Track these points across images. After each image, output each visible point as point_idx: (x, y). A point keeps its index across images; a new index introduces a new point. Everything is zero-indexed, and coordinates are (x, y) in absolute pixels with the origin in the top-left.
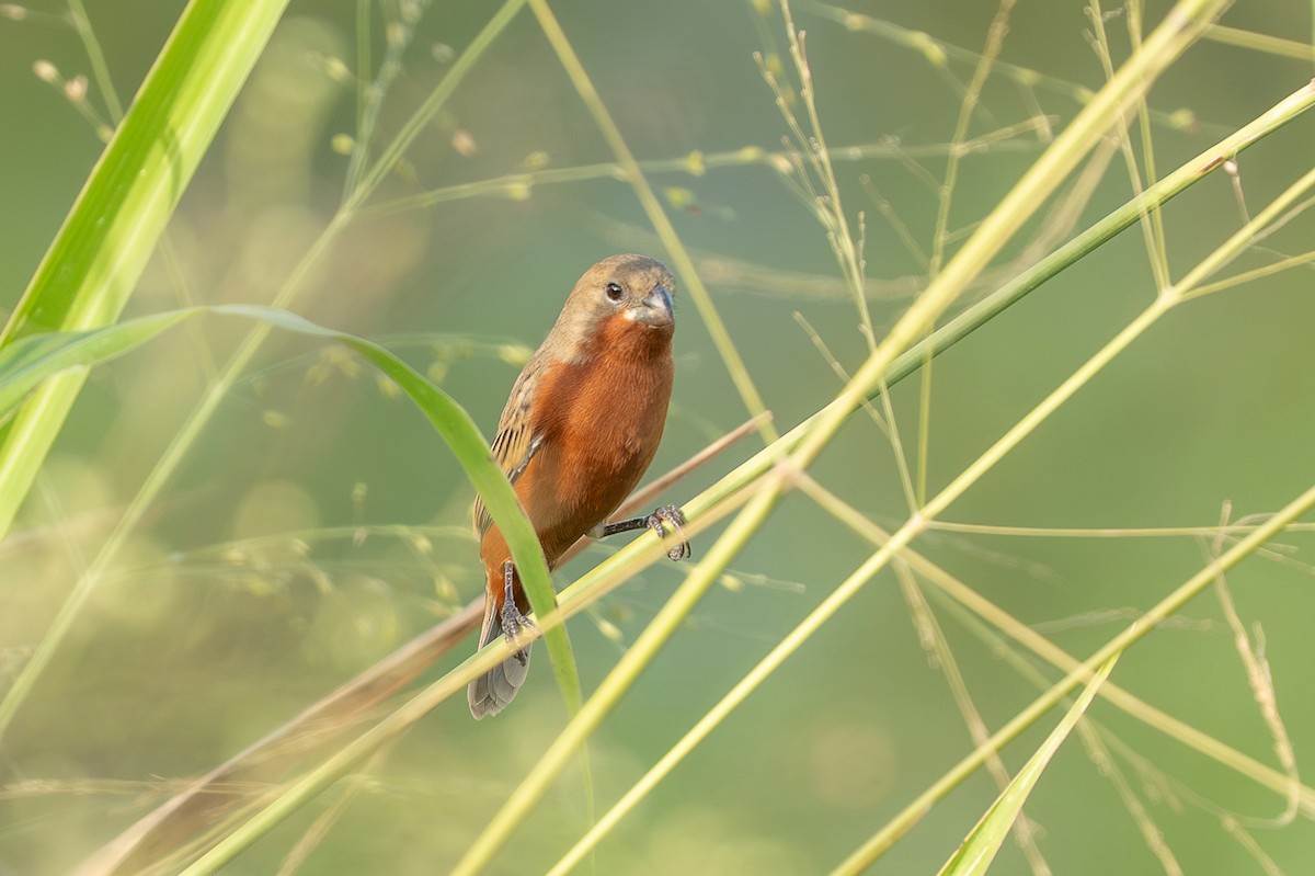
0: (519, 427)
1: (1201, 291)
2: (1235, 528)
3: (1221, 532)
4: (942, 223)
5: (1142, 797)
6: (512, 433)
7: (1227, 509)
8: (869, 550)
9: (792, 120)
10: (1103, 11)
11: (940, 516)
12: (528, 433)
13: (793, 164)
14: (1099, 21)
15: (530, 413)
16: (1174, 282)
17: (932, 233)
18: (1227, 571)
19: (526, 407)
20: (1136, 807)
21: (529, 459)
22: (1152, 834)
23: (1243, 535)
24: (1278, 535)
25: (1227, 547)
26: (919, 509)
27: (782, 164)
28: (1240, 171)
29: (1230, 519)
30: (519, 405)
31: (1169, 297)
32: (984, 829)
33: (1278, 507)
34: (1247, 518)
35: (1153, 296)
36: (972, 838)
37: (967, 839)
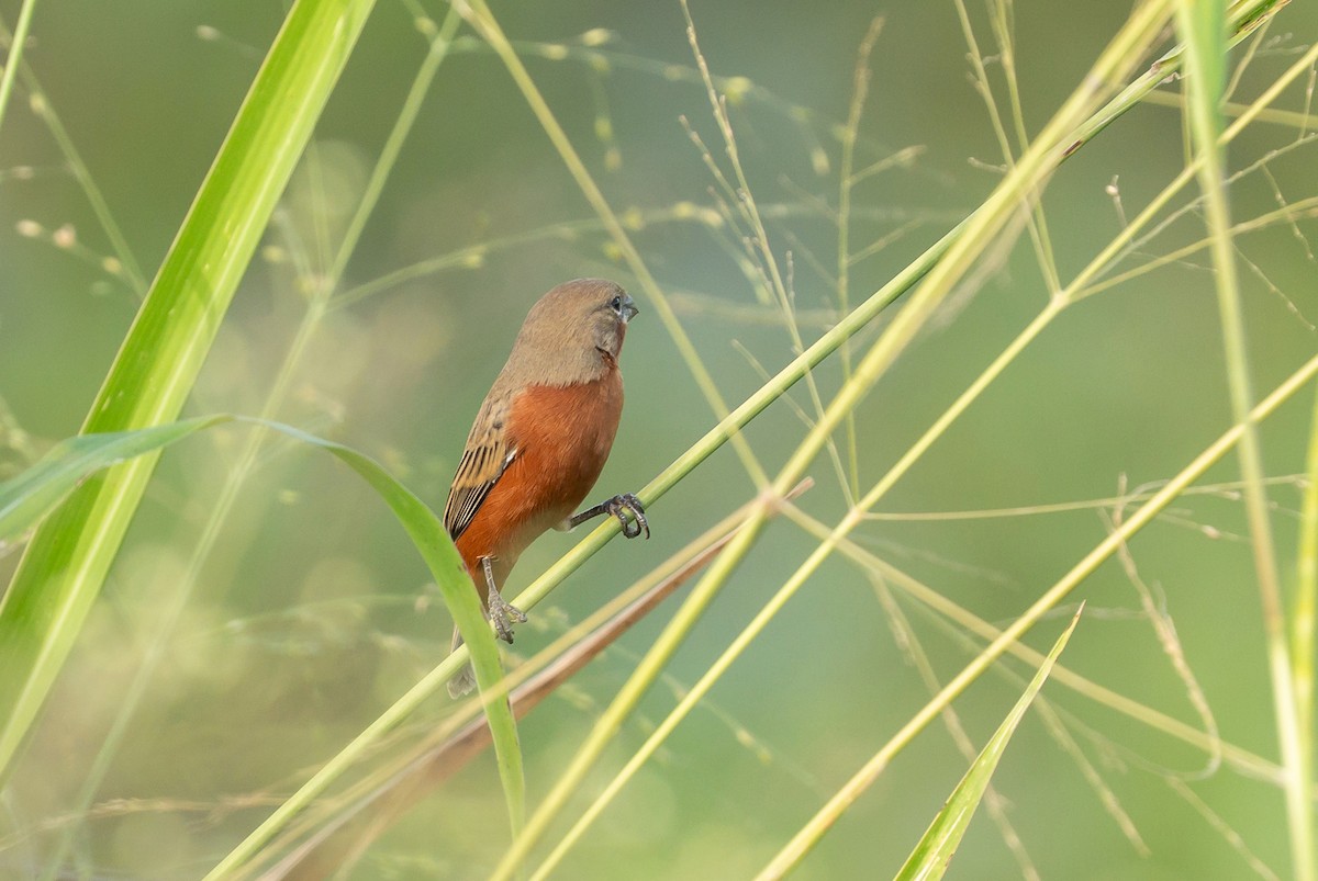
0: (492, 443)
1: (1087, 293)
2: (1133, 497)
3: (1120, 503)
4: (843, 247)
5: (1098, 768)
6: (486, 449)
7: (1123, 481)
8: (816, 542)
9: (718, 173)
10: (982, 56)
11: (874, 508)
12: (502, 448)
13: (723, 216)
14: (979, 64)
15: (503, 432)
16: (1064, 286)
17: (836, 258)
18: (1129, 540)
19: (498, 426)
20: (1094, 777)
21: (504, 471)
22: (1108, 798)
23: (1141, 504)
24: (1175, 500)
25: (1127, 515)
26: (856, 503)
27: (712, 217)
28: (1120, 193)
29: (1127, 488)
30: (491, 426)
31: (1060, 300)
32: (963, 792)
33: (1172, 474)
34: (1143, 488)
35: (1044, 300)
36: (952, 801)
37: (947, 802)
